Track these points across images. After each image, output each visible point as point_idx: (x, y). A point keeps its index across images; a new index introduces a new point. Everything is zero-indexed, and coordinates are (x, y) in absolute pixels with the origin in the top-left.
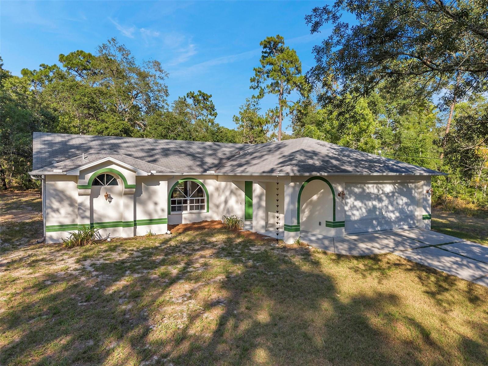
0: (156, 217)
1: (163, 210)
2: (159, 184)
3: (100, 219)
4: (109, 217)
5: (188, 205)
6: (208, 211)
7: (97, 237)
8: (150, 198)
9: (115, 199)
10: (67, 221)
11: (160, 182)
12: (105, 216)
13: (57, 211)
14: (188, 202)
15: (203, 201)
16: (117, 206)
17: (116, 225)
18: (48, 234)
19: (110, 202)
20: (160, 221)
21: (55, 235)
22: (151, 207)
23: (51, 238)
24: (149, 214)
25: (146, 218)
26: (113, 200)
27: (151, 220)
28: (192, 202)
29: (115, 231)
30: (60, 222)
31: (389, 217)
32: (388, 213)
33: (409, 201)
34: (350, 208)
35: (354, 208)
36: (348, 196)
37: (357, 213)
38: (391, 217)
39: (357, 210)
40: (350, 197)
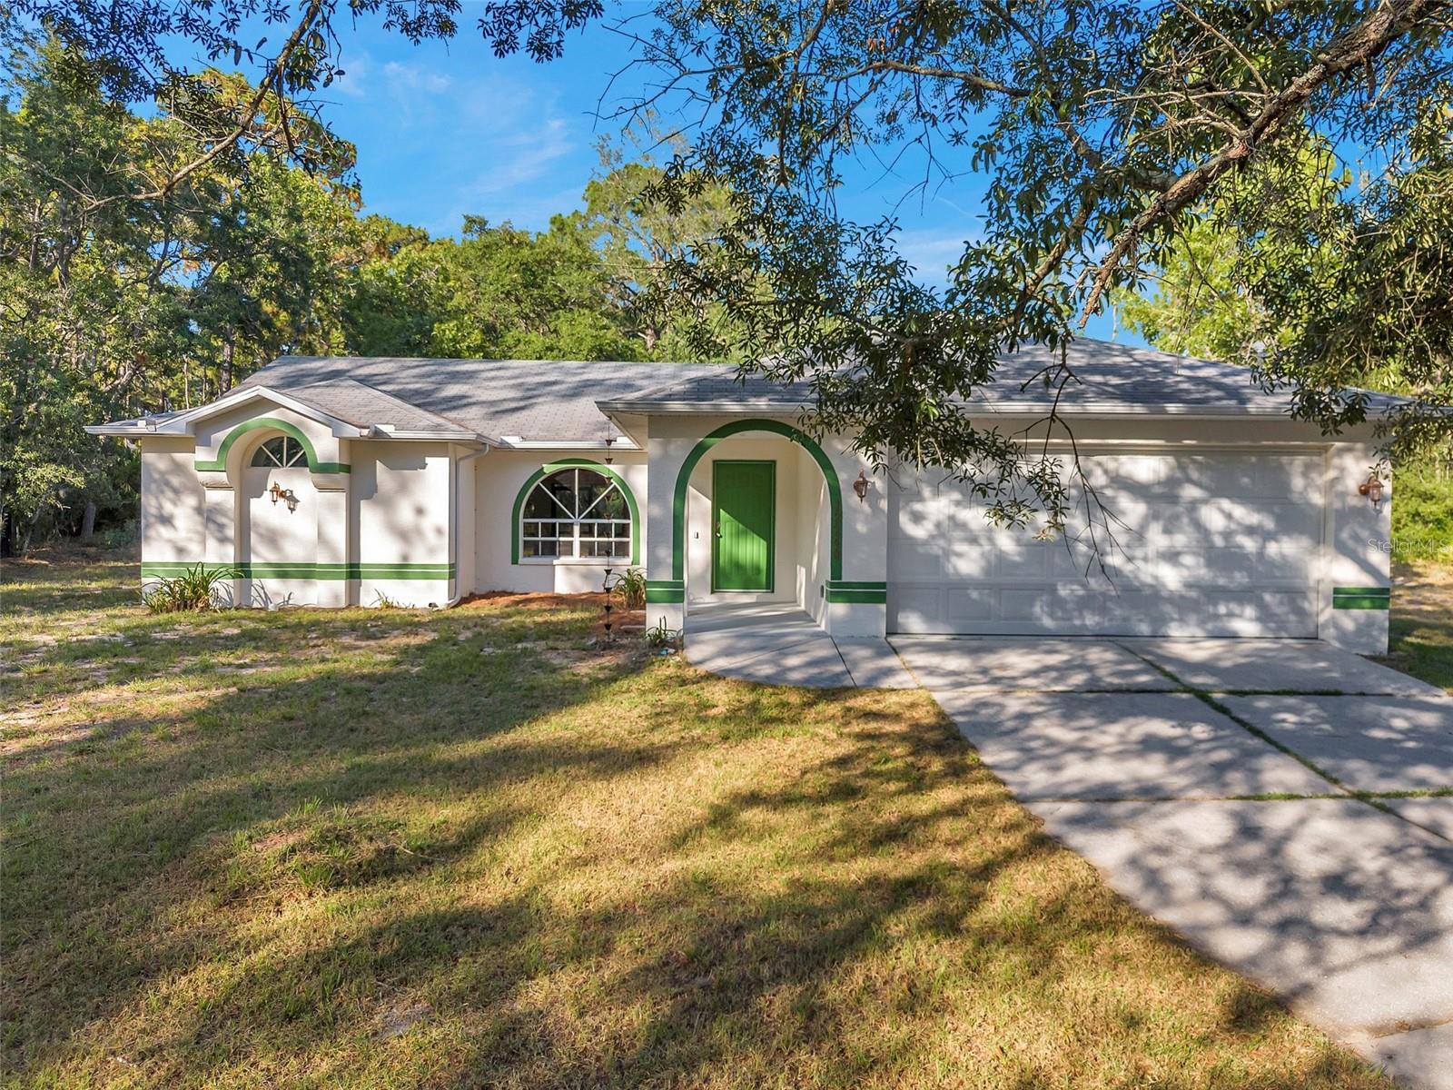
1: (439, 531)
2: (424, 466)
5: (576, 539)
7: (259, 599)
11: (428, 460)
13: (167, 520)
14: (577, 529)
15: (623, 531)
19: (292, 510)
28: (586, 530)
31: (1149, 580)
32: (1140, 564)
33: (1269, 524)
34: (935, 533)
35: (958, 534)
36: (927, 492)
37: (973, 552)
38: (1156, 578)
39: (973, 540)
40: (937, 493)
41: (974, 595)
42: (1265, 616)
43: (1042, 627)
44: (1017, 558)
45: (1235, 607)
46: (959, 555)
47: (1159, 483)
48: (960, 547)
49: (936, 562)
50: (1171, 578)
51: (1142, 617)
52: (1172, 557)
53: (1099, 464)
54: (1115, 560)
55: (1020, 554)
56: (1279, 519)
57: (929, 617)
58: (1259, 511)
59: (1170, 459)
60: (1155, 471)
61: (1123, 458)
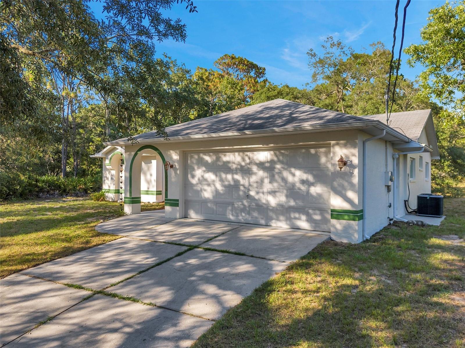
31: (264, 201)
32: (261, 195)
33: (310, 178)
34: (198, 182)
35: (205, 183)
36: (196, 167)
37: (209, 189)
38: (267, 201)
39: (209, 185)
40: (199, 168)
41: (209, 205)
42: (310, 220)
43: (230, 219)
44: (222, 192)
45: (297, 215)
46: (205, 190)
47: (268, 162)
48: (206, 187)
49: (198, 193)
50: (273, 201)
51: (262, 217)
52: (273, 193)
53: (247, 155)
54: (252, 193)
55: (222, 190)
56: (315, 176)
57: (197, 212)
58: (306, 173)
59: (272, 152)
60: (266, 157)
61: (255, 153)
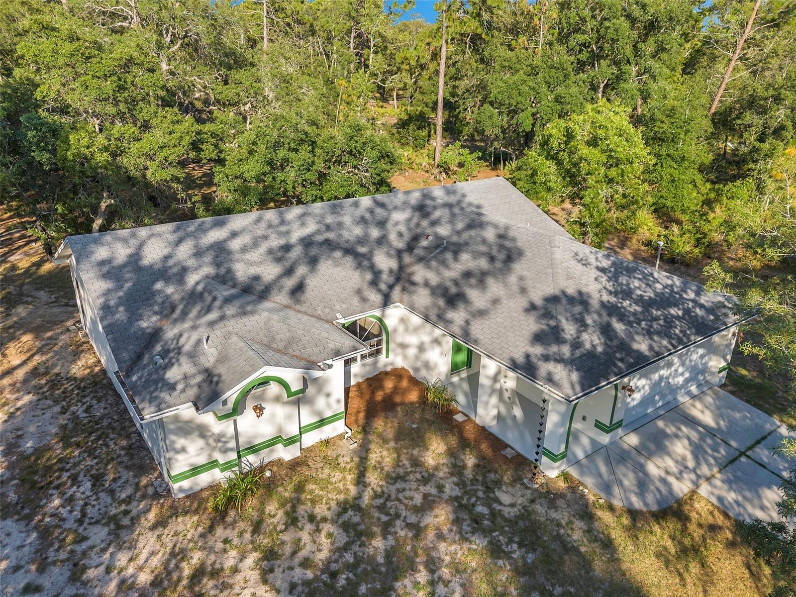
0: (328, 414)
1: (338, 401)
3: (249, 442)
4: (262, 436)
6: (387, 357)
7: (247, 467)
8: (320, 390)
9: (269, 408)
10: (202, 460)
12: (255, 437)
13: (183, 450)
15: (380, 343)
16: (273, 416)
17: (272, 443)
18: (176, 486)
19: (262, 414)
20: (334, 418)
21: (186, 484)
22: (321, 402)
23: (181, 490)
24: (319, 414)
25: (314, 419)
26: (265, 411)
27: (322, 420)
29: (272, 451)
30: (191, 465)
